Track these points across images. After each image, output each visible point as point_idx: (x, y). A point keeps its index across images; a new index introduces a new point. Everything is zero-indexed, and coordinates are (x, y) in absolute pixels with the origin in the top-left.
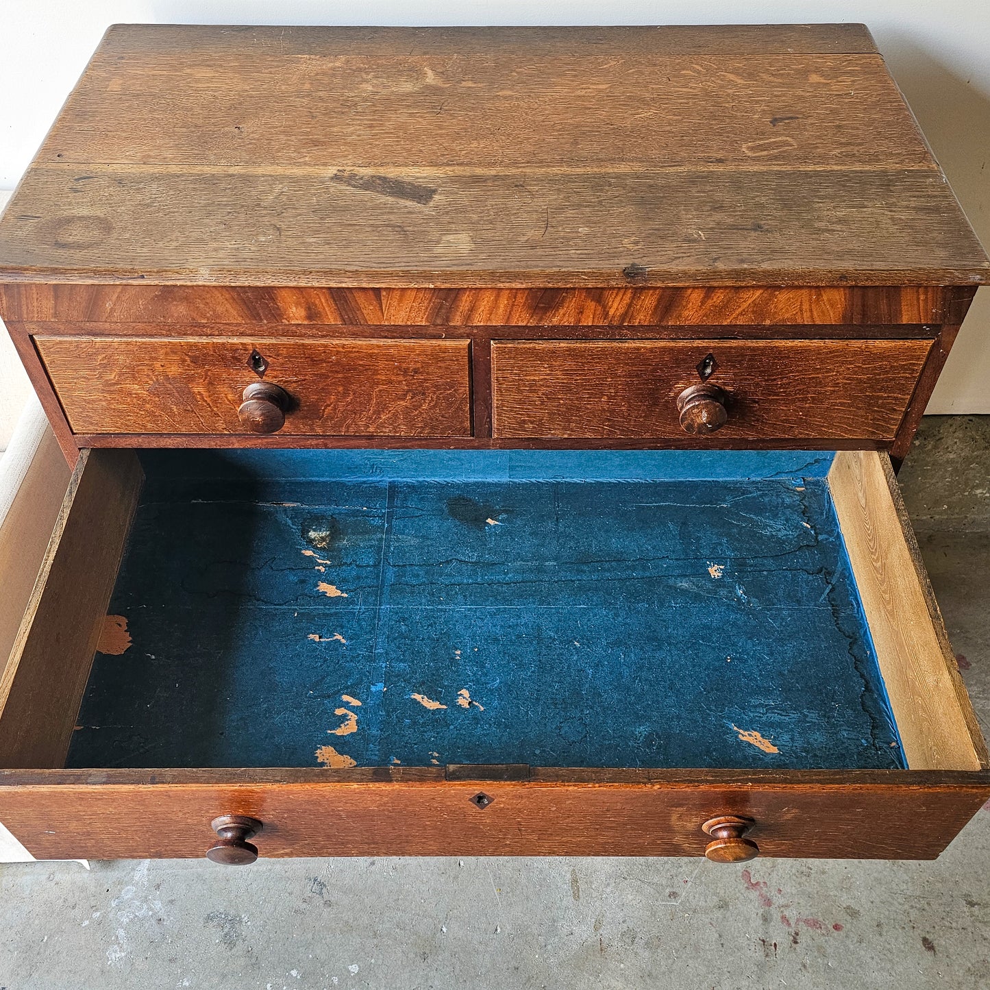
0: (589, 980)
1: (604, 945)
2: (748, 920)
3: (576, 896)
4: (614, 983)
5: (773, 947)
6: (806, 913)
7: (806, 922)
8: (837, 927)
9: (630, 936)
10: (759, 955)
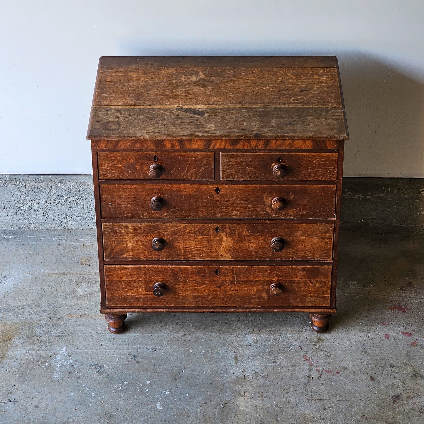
0: (239, 387)
1: (245, 377)
2: (303, 371)
3: (236, 362)
4: (248, 388)
5: (312, 379)
6: (326, 368)
7: (326, 371)
8: (337, 373)
9: (257, 374)
10: (306, 381)
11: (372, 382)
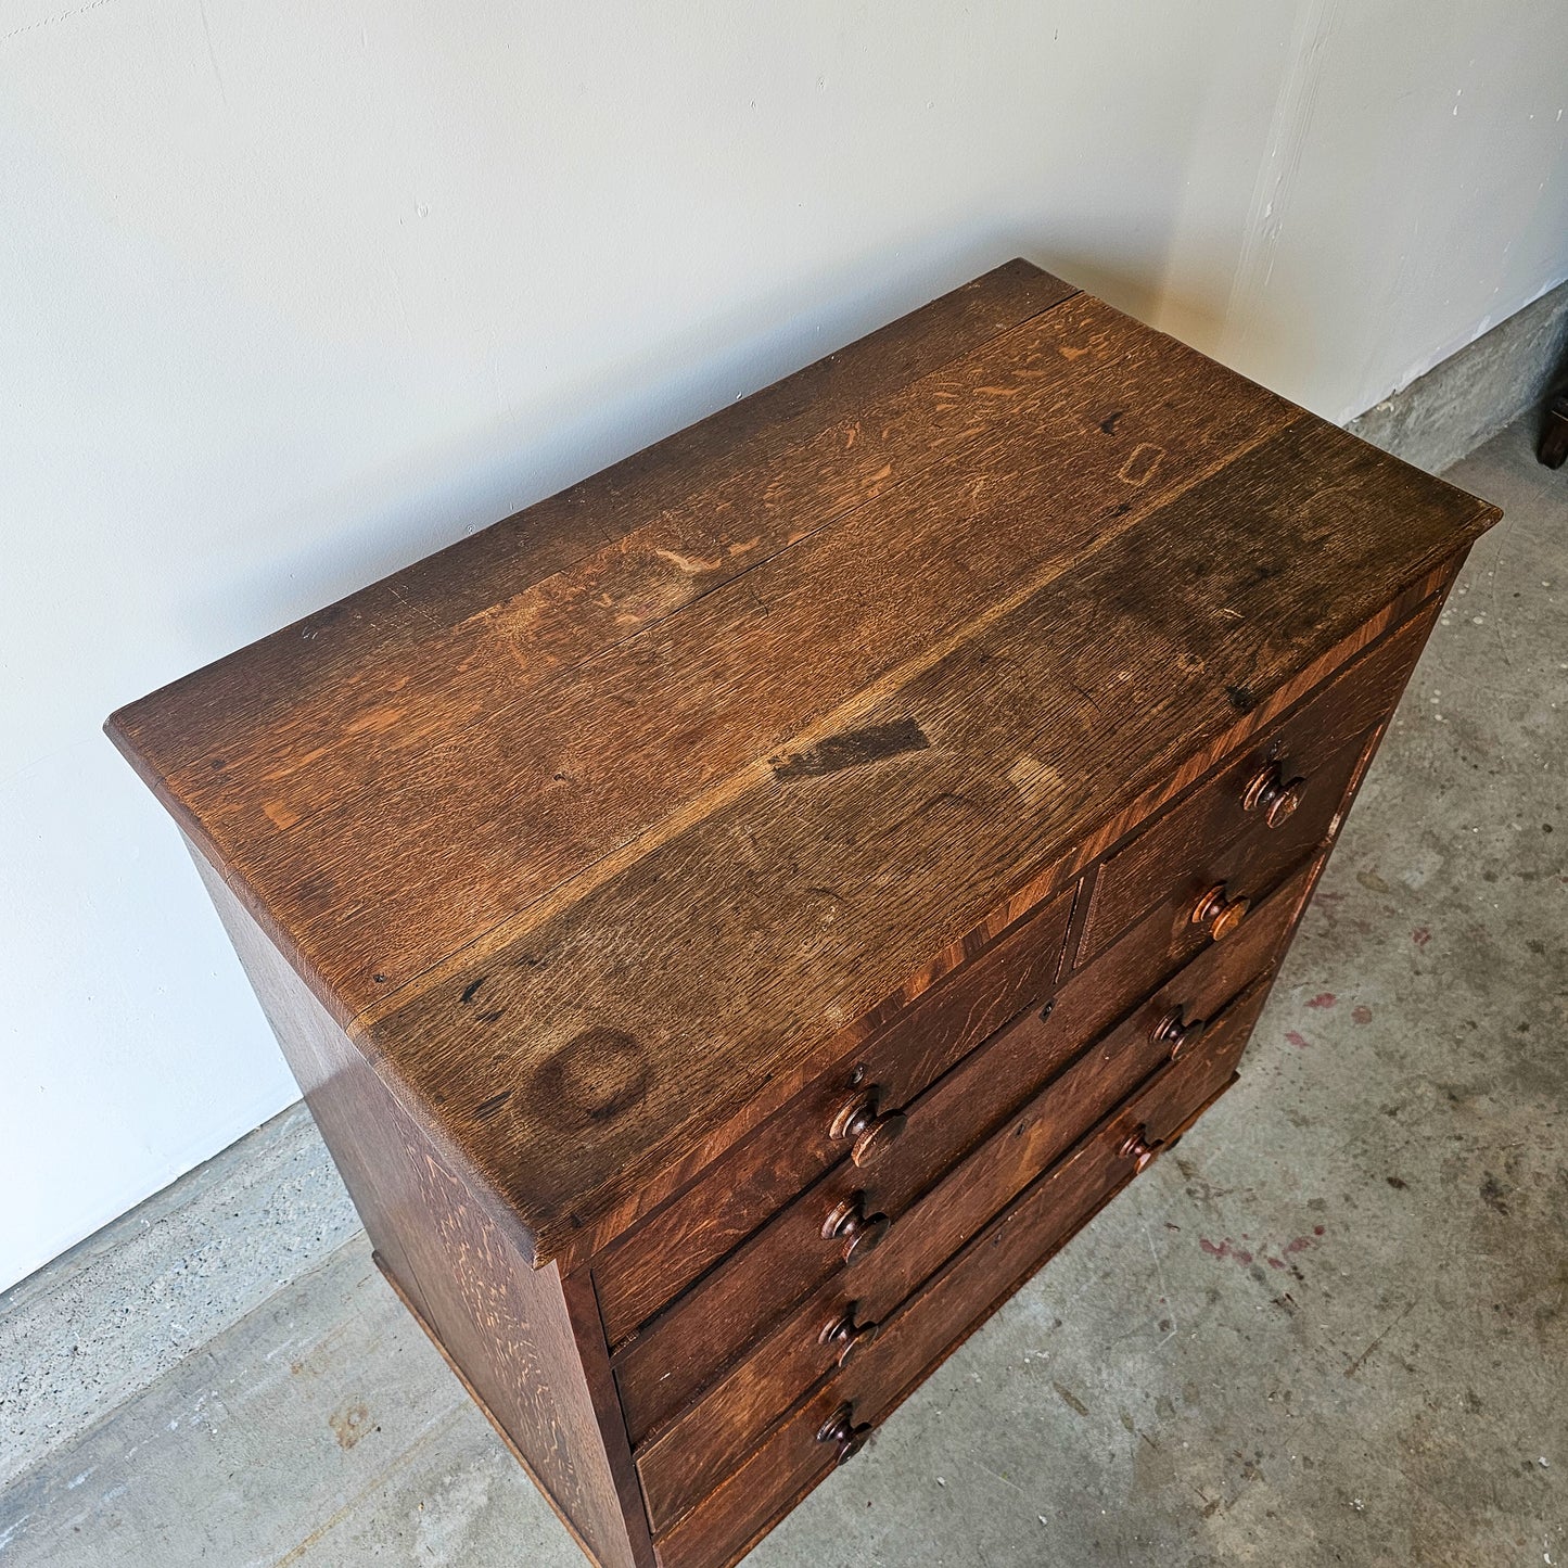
0: (1170, 1489)
1: (1152, 1439)
2: (1246, 1292)
3: (1083, 1411)
4: (1194, 1470)
5: (1288, 1301)
6: (1285, 1240)
7: (1292, 1248)
8: (1319, 1231)
9: (1165, 1406)
10: (1283, 1321)
11: (1403, 1192)
